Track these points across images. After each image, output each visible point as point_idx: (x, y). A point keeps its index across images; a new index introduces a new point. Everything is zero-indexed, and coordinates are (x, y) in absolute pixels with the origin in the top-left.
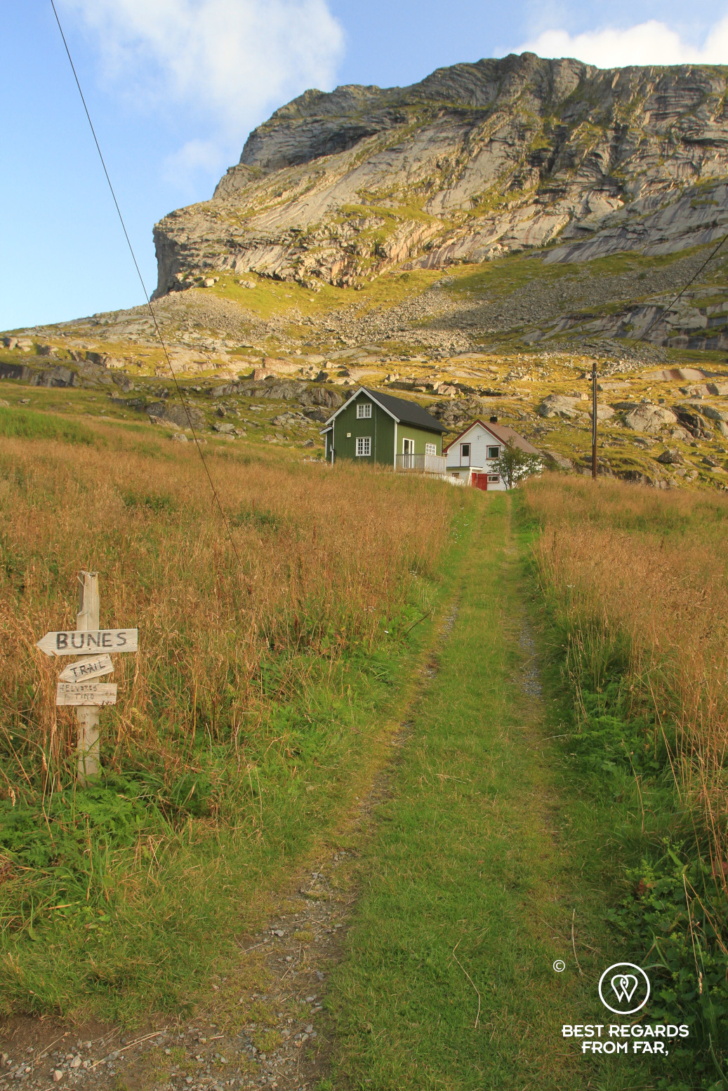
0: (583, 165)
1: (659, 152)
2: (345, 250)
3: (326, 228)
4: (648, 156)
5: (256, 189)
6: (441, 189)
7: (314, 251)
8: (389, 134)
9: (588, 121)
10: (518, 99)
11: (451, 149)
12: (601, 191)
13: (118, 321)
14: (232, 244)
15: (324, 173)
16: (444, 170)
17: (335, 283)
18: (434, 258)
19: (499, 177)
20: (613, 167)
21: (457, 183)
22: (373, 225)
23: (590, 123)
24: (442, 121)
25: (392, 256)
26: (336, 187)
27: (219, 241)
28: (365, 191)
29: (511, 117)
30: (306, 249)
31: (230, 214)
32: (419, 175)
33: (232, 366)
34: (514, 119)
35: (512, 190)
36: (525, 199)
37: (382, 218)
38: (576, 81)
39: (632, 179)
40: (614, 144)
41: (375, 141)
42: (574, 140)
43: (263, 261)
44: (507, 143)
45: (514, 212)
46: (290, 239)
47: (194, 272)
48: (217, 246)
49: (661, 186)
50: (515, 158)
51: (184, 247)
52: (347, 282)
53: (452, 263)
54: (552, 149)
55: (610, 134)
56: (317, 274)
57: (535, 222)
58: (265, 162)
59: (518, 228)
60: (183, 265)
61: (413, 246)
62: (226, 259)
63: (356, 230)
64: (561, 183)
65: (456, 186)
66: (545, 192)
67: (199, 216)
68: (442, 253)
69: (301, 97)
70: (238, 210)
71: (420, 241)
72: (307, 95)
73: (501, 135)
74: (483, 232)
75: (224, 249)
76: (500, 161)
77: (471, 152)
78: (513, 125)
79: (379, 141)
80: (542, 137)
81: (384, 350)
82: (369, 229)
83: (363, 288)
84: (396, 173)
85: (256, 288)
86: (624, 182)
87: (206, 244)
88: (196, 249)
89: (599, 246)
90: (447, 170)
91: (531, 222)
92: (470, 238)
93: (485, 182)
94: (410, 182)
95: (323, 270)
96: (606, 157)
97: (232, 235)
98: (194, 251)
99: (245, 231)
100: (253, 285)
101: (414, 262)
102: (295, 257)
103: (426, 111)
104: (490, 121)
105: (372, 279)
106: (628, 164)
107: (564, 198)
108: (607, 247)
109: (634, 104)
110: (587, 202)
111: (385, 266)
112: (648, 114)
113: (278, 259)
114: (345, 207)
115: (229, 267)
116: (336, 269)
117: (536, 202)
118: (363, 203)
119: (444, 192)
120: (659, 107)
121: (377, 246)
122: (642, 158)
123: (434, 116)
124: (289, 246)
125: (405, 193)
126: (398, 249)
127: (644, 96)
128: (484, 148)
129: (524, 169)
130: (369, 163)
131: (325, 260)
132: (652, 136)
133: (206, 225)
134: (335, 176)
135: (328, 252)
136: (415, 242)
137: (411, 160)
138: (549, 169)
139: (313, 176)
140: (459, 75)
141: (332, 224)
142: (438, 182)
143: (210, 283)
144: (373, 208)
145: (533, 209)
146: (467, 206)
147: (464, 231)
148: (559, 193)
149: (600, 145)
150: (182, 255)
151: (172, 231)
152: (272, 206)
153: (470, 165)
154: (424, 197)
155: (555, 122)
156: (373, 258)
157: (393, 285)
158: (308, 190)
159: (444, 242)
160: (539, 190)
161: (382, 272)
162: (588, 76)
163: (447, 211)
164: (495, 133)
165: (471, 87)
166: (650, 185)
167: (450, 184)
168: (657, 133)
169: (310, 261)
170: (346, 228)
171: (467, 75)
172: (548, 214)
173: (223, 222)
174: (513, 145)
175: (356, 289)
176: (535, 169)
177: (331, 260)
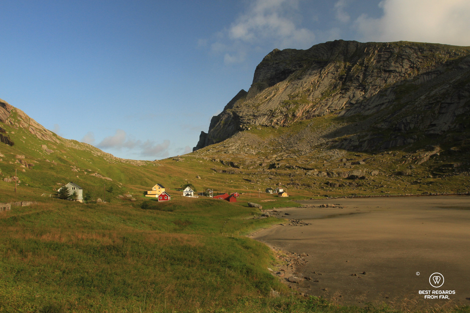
0: (354, 80)
1: (376, 75)
2: (285, 116)
3: (279, 109)
4: (373, 76)
5: (260, 96)
6: (313, 91)
7: (276, 117)
8: (298, 72)
9: (357, 64)
10: (337, 56)
11: (316, 77)
12: (359, 89)
13: (230, 145)
14: (254, 116)
15: (279, 89)
16: (313, 84)
17: (282, 126)
18: (309, 115)
19: (330, 86)
20: (363, 81)
21: (318, 88)
22: (292, 107)
23: (358, 64)
24: (314, 65)
25: (298, 116)
26: (282, 93)
27: (250, 115)
28: (290, 95)
29: (334, 64)
30: (274, 116)
31: (253, 106)
32: (306, 88)
33: (257, 162)
34: (335, 65)
35: (333, 90)
36: (337, 92)
37: (295, 104)
38: (355, 49)
39: (368, 85)
40: (364, 72)
41: (294, 75)
42: (352, 71)
43: (263, 121)
44: (333, 73)
45: (334, 97)
46: (270, 113)
47: (245, 125)
48: (250, 116)
49: (375, 87)
50: (335, 78)
51: (241, 117)
52: (285, 125)
53: (314, 116)
54: (346, 75)
55: (363, 68)
56: (277, 124)
57: (339, 101)
58: (261, 80)
59: (334, 103)
60: (241, 123)
61: (304, 112)
62: (253, 121)
63: (288, 109)
64: (348, 86)
65: (317, 90)
66: (343, 89)
67: (245, 107)
68: (312, 113)
69: (272, 52)
70: (255, 104)
71: (306, 110)
72: (274, 51)
73: (331, 71)
74: (324, 105)
75: (252, 117)
76: (330, 80)
77: (322, 77)
78: (335, 67)
79: (295, 75)
80: (343, 70)
81: (290, 152)
82: (291, 108)
83: (289, 127)
84: (299, 88)
85: (261, 130)
86: (366, 86)
87: (247, 116)
88: (245, 118)
89: (353, 110)
90: (314, 84)
91: (338, 101)
92: (320, 107)
93: (326, 87)
94: (303, 90)
95: (279, 122)
96: (361, 77)
97: (254, 113)
98: (244, 119)
99: (257, 111)
100: (260, 129)
101: (304, 117)
102: (271, 119)
103: (309, 62)
104: (328, 66)
105: (292, 124)
106: (367, 79)
107: (348, 91)
108: (355, 111)
109: (371, 58)
110: (354, 93)
111: (295, 119)
112: (375, 61)
113: (266, 120)
114: (284, 101)
115: (254, 123)
116: (282, 122)
117: (340, 93)
118: (290, 99)
119: (313, 92)
120: (379, 58)
121: (293, 113)
122: (371, 77)
123: (312, 64)
124: (269, 116)
125: (302, 94)
126: (299, 114)
127: (375, 54)
128: (326, 76)
129: (337, 82)
130: (292, 84)
131: (279, 119)
132: (375, 69)
133: (247, 110)
134: (282, 90)
135: (280, 117)
136: (304, 110)
137: (303, 83)
138: (345, 81)
139: (276, 91)
140: (319, 49)
141: (281, 107)
142: (312, 89)
143: (249, 129)
144: (293, 101)
145: (339, 95)
146: (320, 96)
147: (318, 105)
148: (347, 90)
149: (360, 73)
150: (241, 120)
151: (238, 112)
152: (264, 102)
153: (321, 82)
154: (307, 95)
155: (348, 64)
156: (292, 117)
157: (298, 126)
158: (274, 95)
159: (312, 109)
160: (341, 89)
161: (295, 121)
162: (359, 46)
163: (314, 99)
164: (329, 70)
165: (323, 52)
166: (372, 87)
167: (315, 89)
168: (377, 68)
169: (275, 121)
170: (285, 108)
171: (322, 48)
172: (343, 97)
173: (251, 108)
174: (334, 74)
175: (288, 127)
176: (341, 82)
177: (281, 119)
